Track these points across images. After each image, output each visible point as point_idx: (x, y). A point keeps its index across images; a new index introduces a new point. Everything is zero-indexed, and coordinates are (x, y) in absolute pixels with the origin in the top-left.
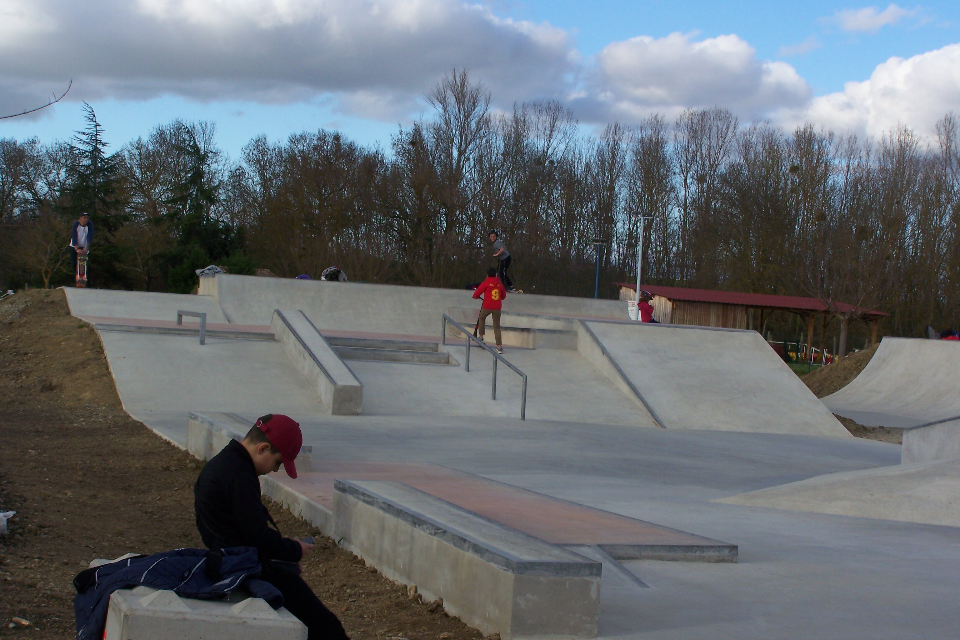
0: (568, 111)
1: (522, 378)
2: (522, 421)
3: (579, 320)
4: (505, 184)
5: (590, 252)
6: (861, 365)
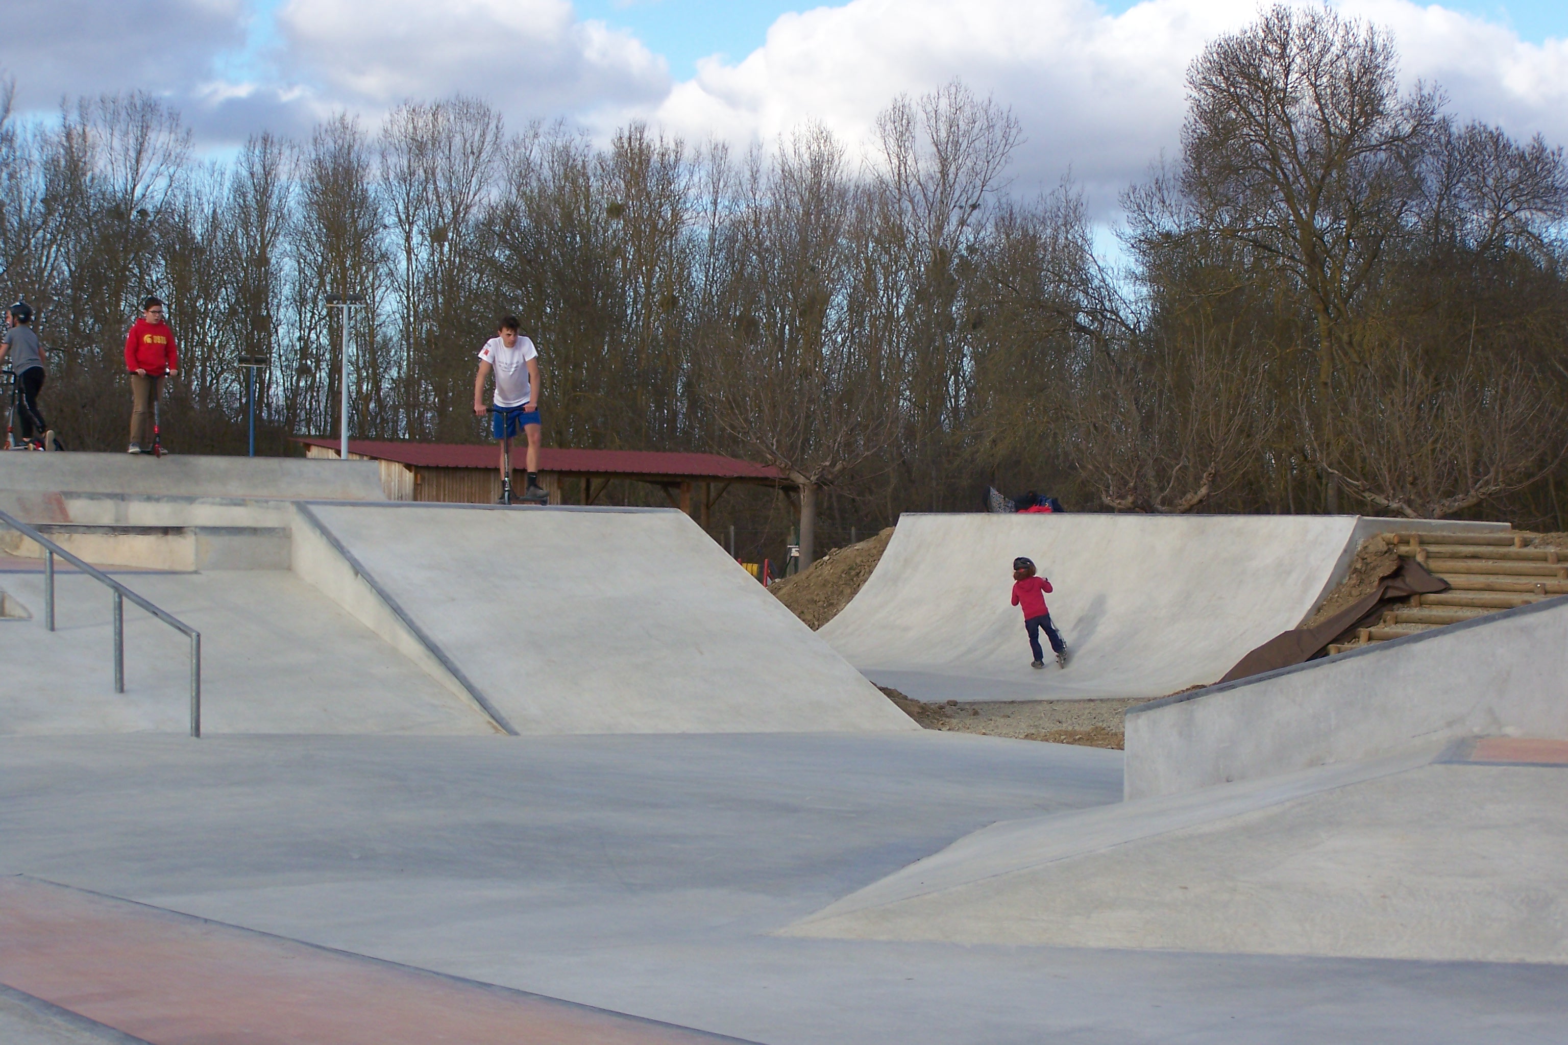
0: (170, 111)
1: (189, 639)
2: (194, 738)
3: (293, 503)
4: (52, 260)
5: (231, 384)
6: (858, 574)
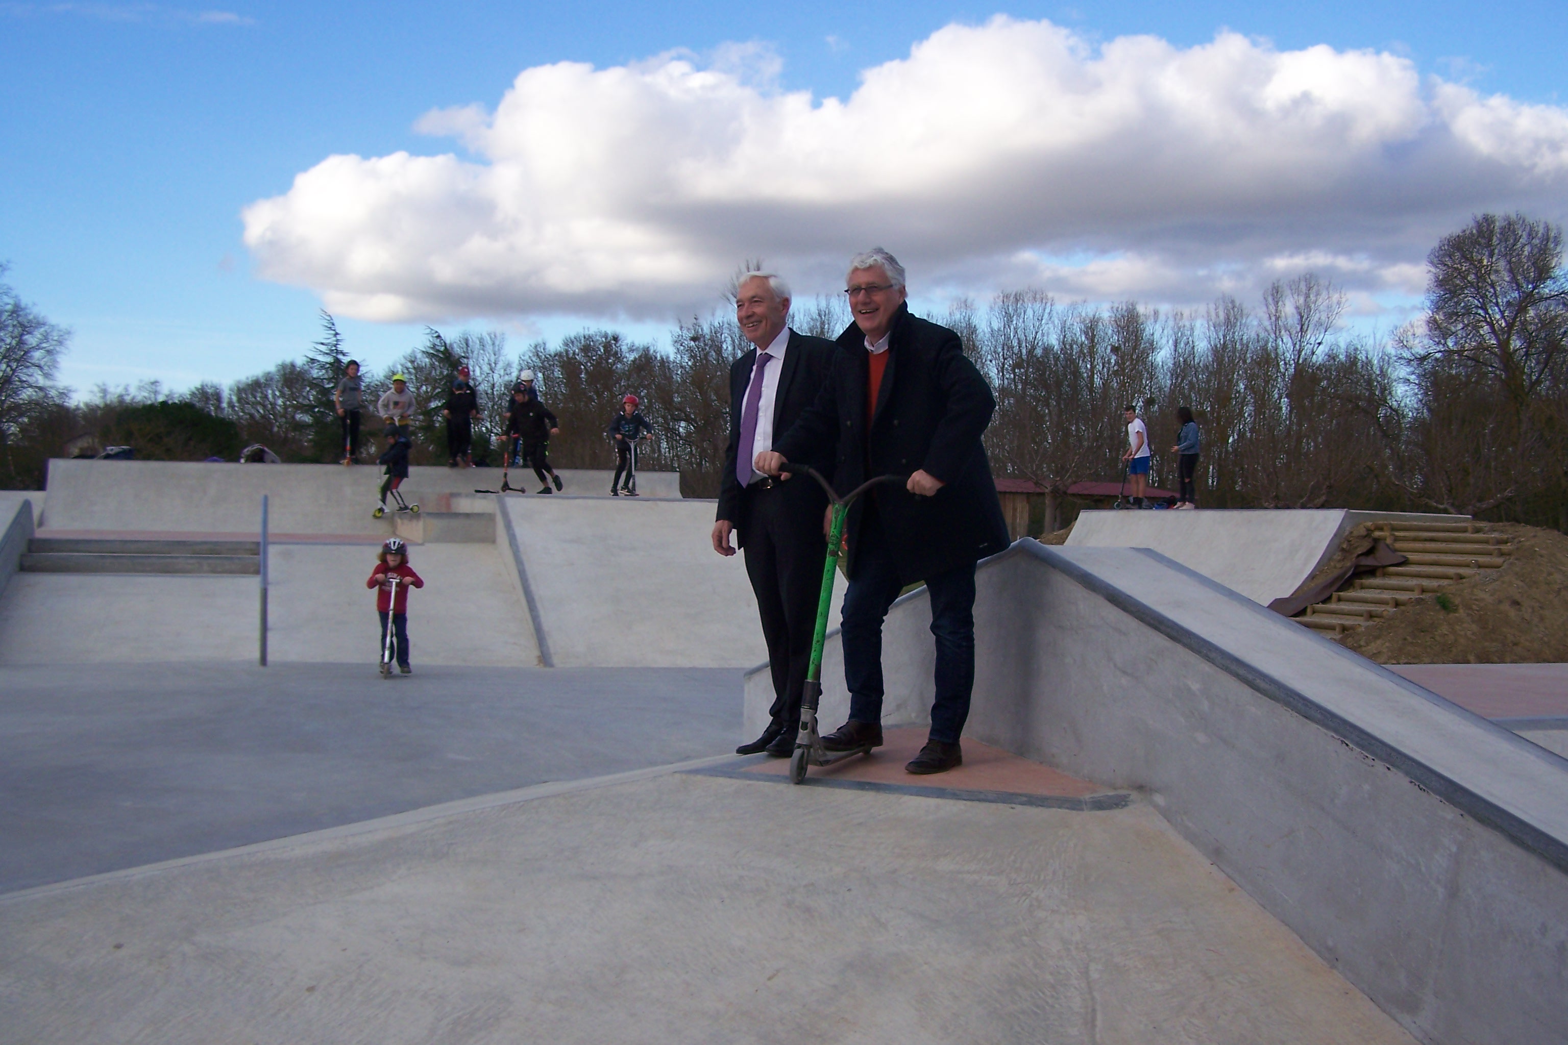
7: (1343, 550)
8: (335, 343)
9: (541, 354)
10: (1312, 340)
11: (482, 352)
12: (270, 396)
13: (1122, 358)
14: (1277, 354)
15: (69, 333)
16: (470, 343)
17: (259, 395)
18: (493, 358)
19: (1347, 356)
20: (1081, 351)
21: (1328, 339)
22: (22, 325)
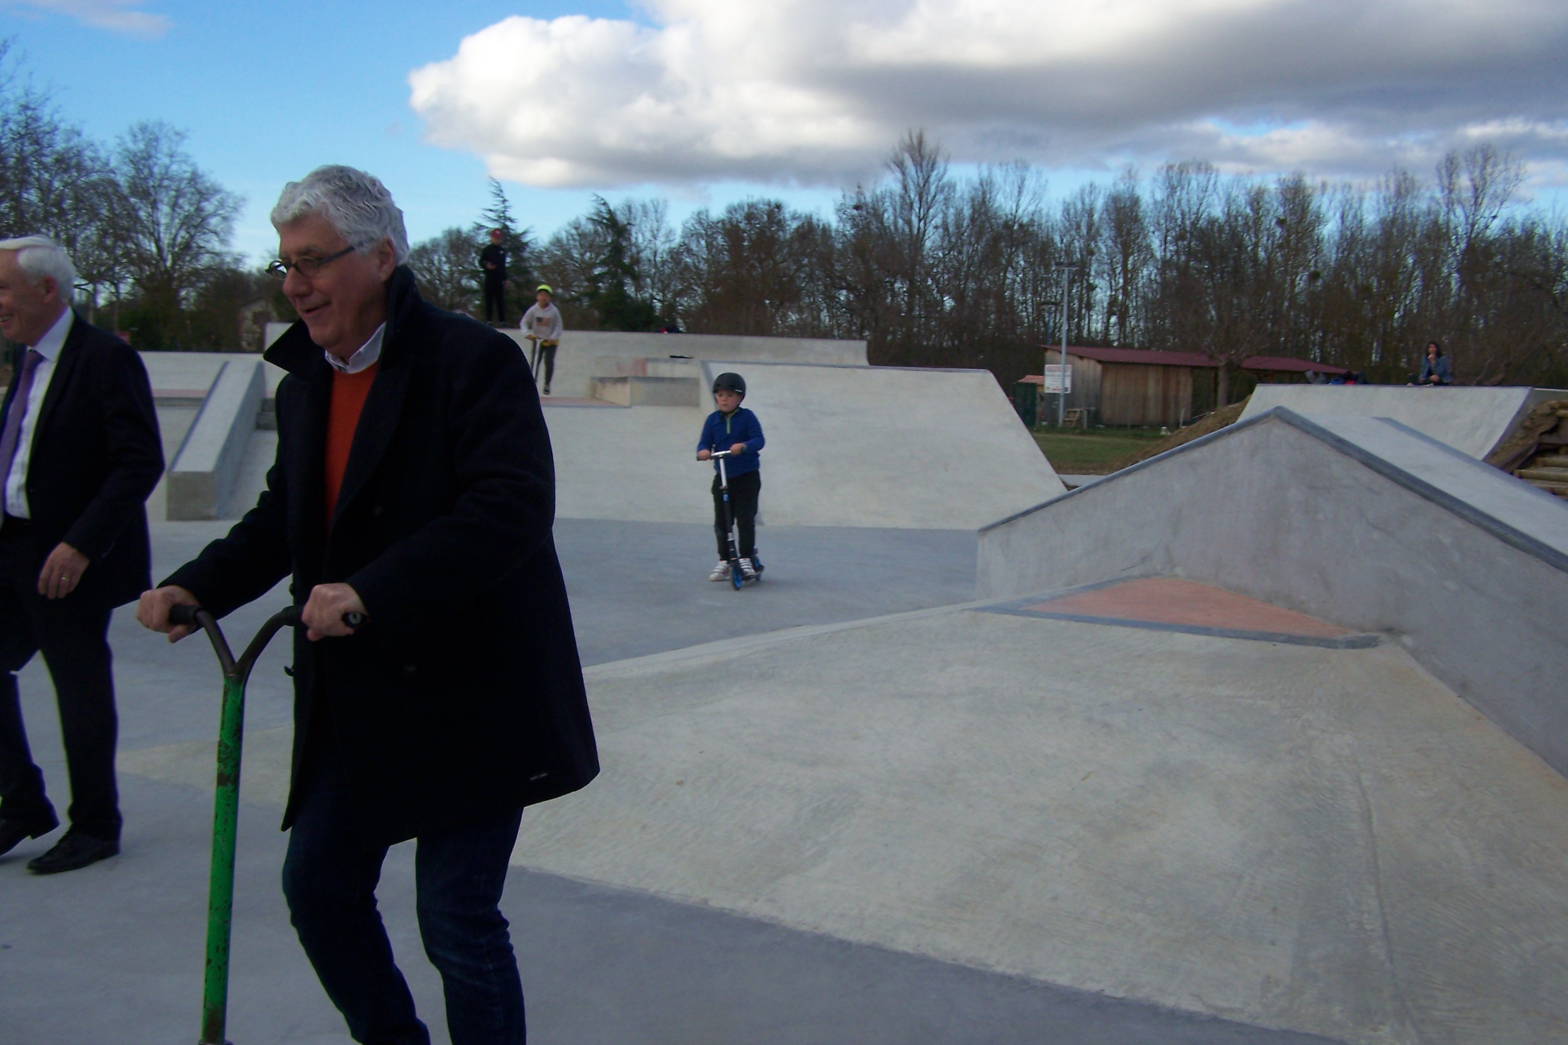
7: (1525, 428)
8: (503, 209)
9: (703, 221)
10: (1486, 214)
11: (644, 218)
12: (436, 262)
13: (1288, 231)
14: (1448, 227)
15: (244, 200)
16: (633, 210)
17: (425, 260)
18: (655, 225)
19: (1523, 230)
20: (1246, 224)
21: (1504, 212)
22: (199, 192)
